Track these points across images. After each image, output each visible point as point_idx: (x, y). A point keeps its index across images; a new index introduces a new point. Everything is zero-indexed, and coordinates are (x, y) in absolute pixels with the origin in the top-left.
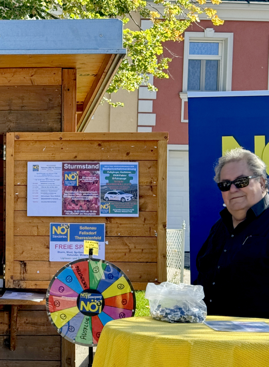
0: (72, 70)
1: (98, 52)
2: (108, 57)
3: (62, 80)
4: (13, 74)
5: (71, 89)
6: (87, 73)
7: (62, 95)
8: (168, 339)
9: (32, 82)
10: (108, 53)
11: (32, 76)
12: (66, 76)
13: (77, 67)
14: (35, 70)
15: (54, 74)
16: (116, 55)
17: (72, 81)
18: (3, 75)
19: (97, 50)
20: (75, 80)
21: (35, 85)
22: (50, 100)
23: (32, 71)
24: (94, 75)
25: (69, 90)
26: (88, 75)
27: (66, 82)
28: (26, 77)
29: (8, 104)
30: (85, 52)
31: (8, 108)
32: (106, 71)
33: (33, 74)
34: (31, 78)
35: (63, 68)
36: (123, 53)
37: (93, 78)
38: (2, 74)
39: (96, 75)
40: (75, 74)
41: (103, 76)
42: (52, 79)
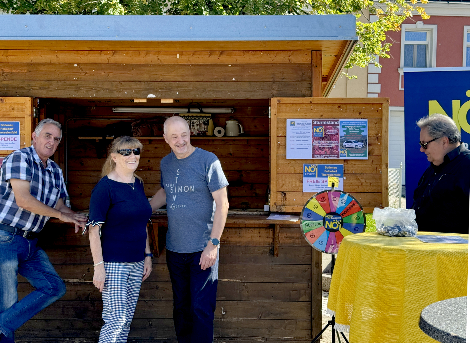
0: (319, 52)
1: (338, 38)
2: (345, 43)
3: (312, 59)
4: (275, 55)
5: (318, 66)
6: (330, 54)
7: (312, 70)
8: (389, 249)
9: (290, 61)
10: (345, 39)
11: (290, 56)
12: (315, 56)
13: (323, 50)
14: (292, 52)
15: (306, 55)
16: (351, 41)
17: (319, 60)
18: (269, 56)
19: (337, 38)
20: (321, 59)
21: (292, 63)
22: (303, 74)
23: (289, 53)
24: (335, 55)
25: (316, 66)
26: (331, 55)
27: (314, 61)
28: (285, 57)
29: (272, 77)
30: (328, 38)
31: (272, 80)
32: (344, 52)
33: (290, 55)
34: (289, 57)
35: (312, 51)
36: (356, 39)
37: (334, 58)
38: (268, 55)
39: (336, 56)
40: (321, 55)
41: (341, 57)
42: (304, 58)
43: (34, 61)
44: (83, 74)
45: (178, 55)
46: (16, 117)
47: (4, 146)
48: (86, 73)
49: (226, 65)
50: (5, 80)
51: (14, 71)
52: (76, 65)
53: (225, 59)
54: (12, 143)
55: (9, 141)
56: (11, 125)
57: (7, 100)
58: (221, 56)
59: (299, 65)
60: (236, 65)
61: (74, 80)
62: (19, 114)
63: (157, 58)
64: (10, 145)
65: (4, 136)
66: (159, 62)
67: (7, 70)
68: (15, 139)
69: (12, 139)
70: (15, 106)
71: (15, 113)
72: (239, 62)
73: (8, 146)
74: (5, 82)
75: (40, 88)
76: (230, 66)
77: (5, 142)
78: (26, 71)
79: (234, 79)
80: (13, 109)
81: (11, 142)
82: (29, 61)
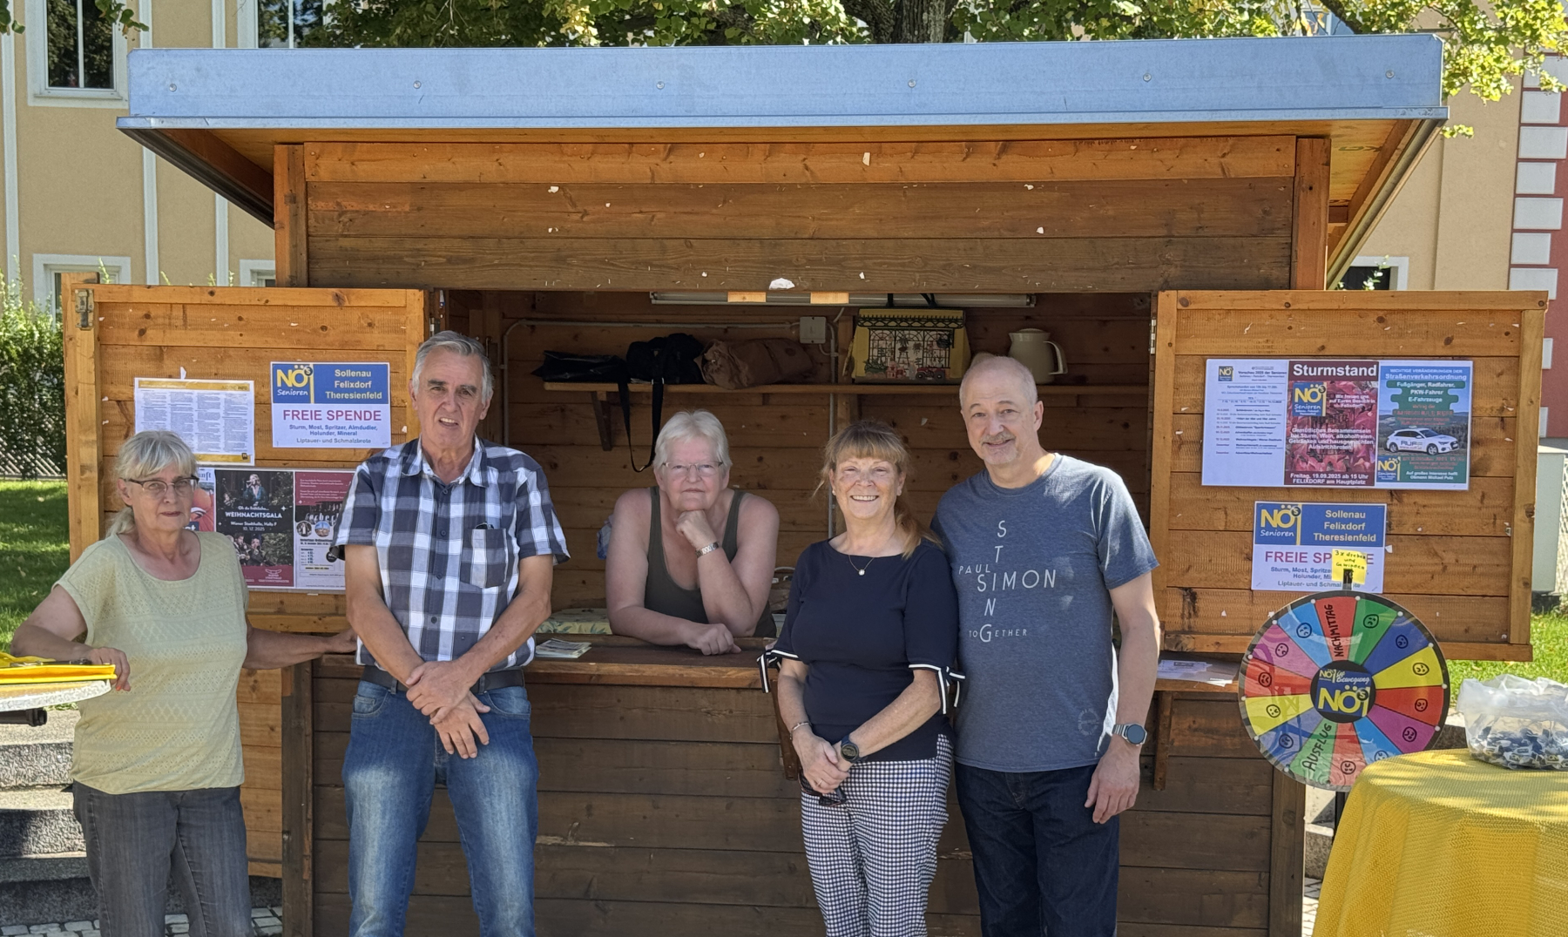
0: (1321, 140)
1: (1381, 114)
2: (1403, 126)
3: (1297, 165)
4: (1177, 152)
5: (1316, 187)
6: (1359, 145)
7: (1296, 199)
9: (1223, 170)
10: (1404, 117)
11: (1224, 155)
12: (1306, 156)
13: (1333, 133)
14: (1231, 141)
15: (1278, 150)
16: (1423, 121)
17: (1321, 167)
18: (1155, 155)
19: (1381, 111)
20: (1328, 164)
21: (1231, 179)
22: (1265, 212)
23: (1225, 146)
24: (1373, 148)
25: (1311, 188)
26: (1361, 148)
27: (1304, 170)
28: (1209, 159)
29: (1164, 222)
30: (1351, 114)
31: (1164, 232)
32: (1401, 146)
33: (1226, 151)
34: (1222, 160)
35: (1298, 137)
36: (1440, 117)
37: (1372, 155)
38: (1153, 151)
39: (1377, 150)
40: (1328, 152)
41: (1395, 157)
42: (1272, 164)
43: (432, 178)
44: (576, 217)
45: (867, 156)
46: (379, 349)
47: (345, 437)
48: (585, 213)
49: (1018, 187)
50: (346, 236)
51: (371, 207)
52: (554, 189)
53: (1015, 167)
54: (368, 428)
55: (358, 423)
56: (364, 374)
57: (353, 297)
58: (1004, 157)
59: (1252, 183)
60: (1049, 186)
61: (550, 237)
62: (389, 340)
63: (801, 166)
64: (362, 435)
65: (343, 407)
66: (807, 178)
67: (351, 204)
68: (375, 415)
69: (368, 415)
70: (377, 317)
71: (375, 338)
72: (1059, 176)
73: (355, 437)
74: (345, 243)
75: (449, 261)
76: (1030, 187)
77: (347, 424)
78: (407, 208)
79: (1041, 230)
80: (370, 325)
81: (365, 423)
82: (417, 178)
